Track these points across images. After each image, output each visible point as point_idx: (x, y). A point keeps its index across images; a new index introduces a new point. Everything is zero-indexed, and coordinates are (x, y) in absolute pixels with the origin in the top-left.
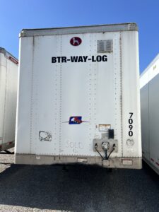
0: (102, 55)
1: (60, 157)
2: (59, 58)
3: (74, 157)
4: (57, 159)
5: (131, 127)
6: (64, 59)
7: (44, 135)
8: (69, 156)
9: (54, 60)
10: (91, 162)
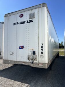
0: (31, 20)
1: (16, 61)
2: (16, 23)
3: (21, 62)
4: (16, 62)
5: (42, 50)
6: (17, 23)
7: (11, 53)
8: (20, 62)
9: (14, 24)
10: (27, 64)
